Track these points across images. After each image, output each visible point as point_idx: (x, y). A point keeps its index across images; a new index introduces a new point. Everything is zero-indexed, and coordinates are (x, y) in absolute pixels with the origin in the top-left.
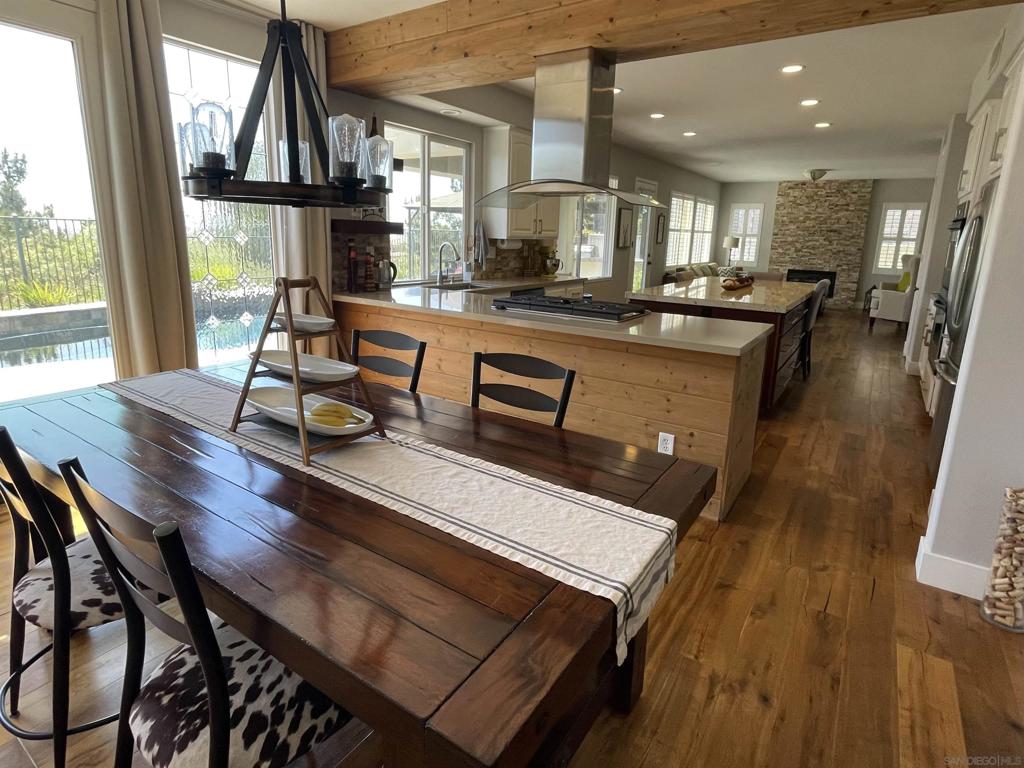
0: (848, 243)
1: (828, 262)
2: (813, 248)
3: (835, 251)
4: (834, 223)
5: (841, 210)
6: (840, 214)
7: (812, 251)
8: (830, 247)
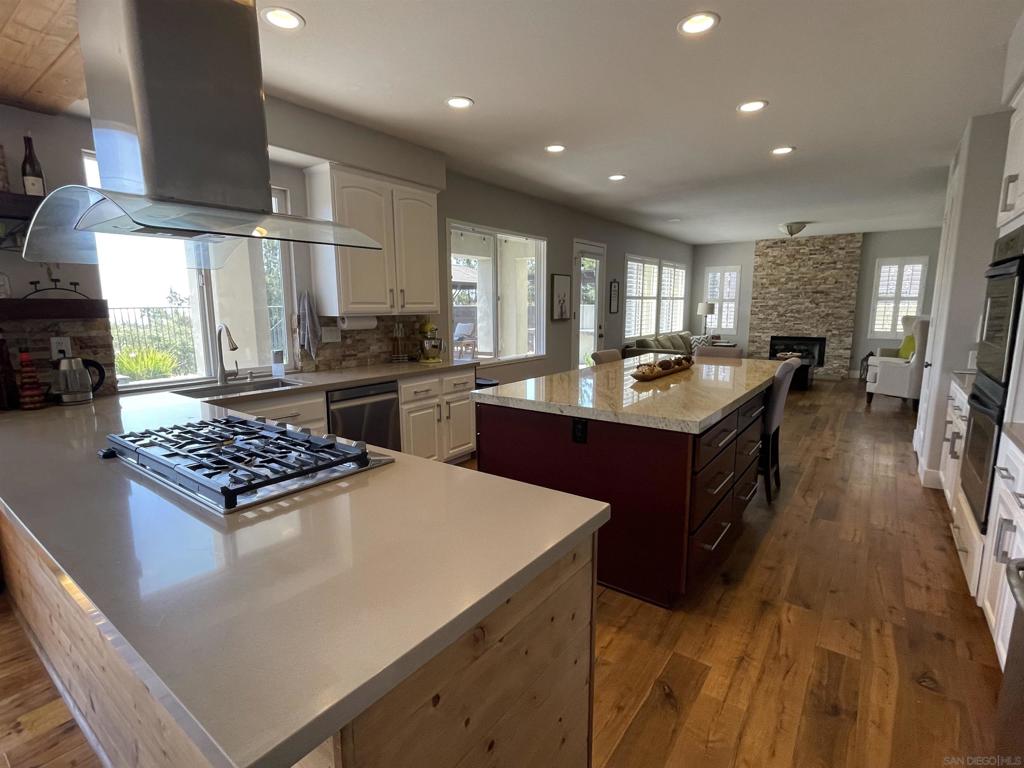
0: (837, 305)
1: (816, 327)
2: (798, 312)
3: (823, 314)
4: (820, 284)
5: (827, 269)
6: (827, 273)
7: (796, 315)
8: (817, 310)
